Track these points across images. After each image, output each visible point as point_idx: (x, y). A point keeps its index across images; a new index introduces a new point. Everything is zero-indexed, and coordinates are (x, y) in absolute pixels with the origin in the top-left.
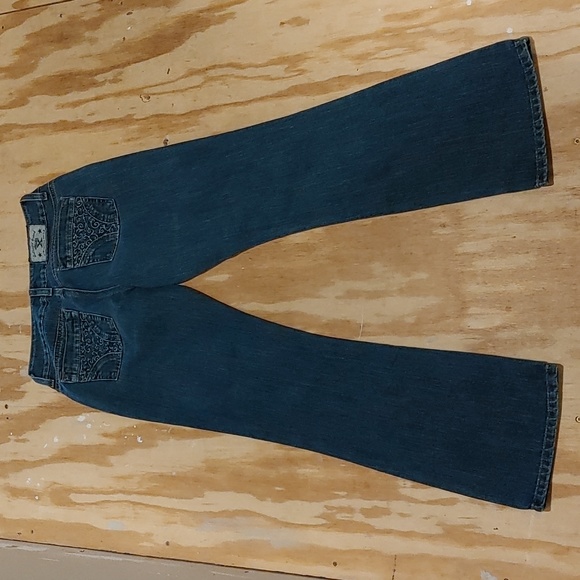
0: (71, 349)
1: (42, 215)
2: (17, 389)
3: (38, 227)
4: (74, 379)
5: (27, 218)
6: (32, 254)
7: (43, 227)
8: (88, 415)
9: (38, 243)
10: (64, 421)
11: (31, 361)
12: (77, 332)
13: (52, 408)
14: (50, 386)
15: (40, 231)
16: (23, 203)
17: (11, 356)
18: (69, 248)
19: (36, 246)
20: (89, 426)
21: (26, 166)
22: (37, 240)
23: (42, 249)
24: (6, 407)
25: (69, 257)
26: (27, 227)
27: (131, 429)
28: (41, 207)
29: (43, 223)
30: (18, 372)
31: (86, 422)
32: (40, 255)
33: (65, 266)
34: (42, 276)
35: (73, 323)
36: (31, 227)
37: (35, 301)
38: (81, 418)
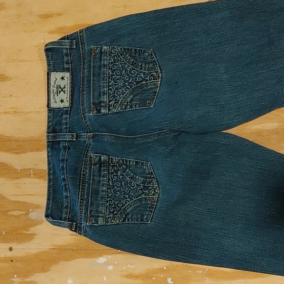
0: (96, 192)
1: (67, 63)
2: (24, 232)
3: (61, 74)
4: (101, 221)
5: (49, 65)
6: (52, 100)
7: (67, 75)
8: (110, 256)
9: (61, 89)
10: (81, 263)
11: (48, 205)
12: (104, 176)
13: (66, 250)
14: (71, 229)
15: (63, 78)
16: (47, 50)
17: (20, 199)
18: (104, 94)
19: (58, 93)
20: (111, 267)
21: (46, 17)
22: (59, 87)
23: (65, 96)
24: (11, 249)
25: (104, 102)
26: (48, 74)
27: (161, 270)
28: (67, 55)
29: (67, 70)
30: (27, 214)
31: (106, 264)
32: (62, 101)
33: (99, 111)
34: (64, 121)
35: (100, 167)
36: (53, 74)
37: (53, 146)
38: (102, 260)
